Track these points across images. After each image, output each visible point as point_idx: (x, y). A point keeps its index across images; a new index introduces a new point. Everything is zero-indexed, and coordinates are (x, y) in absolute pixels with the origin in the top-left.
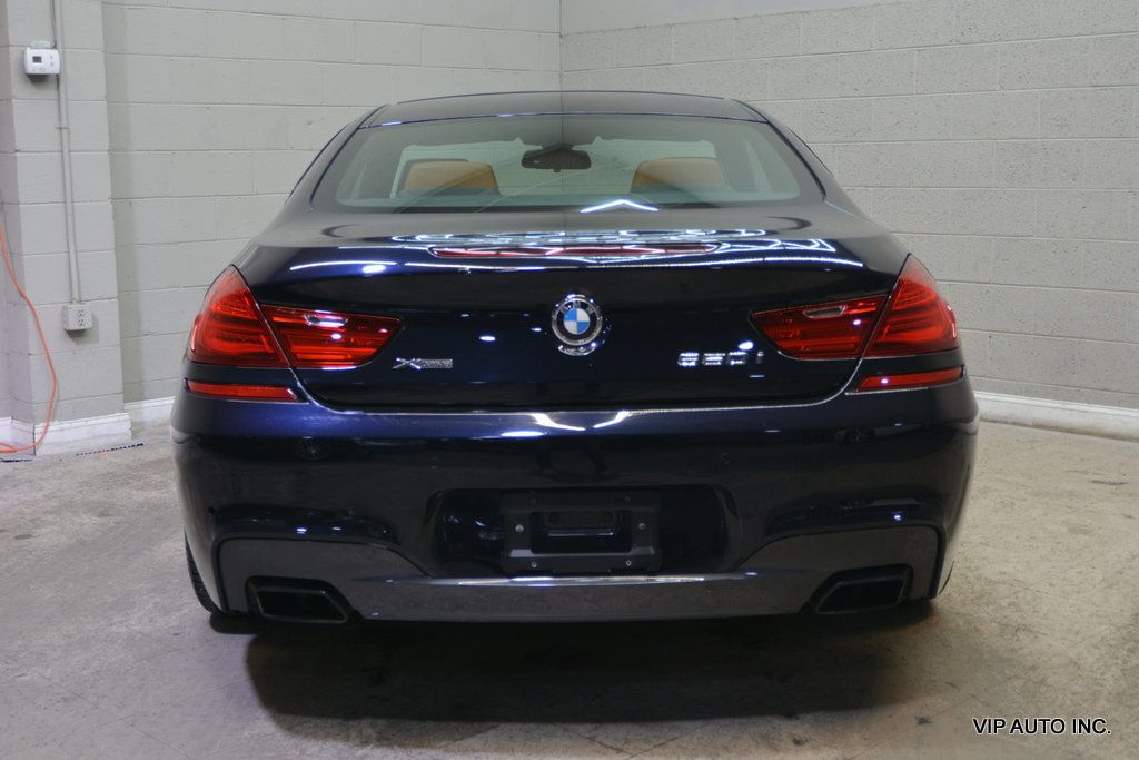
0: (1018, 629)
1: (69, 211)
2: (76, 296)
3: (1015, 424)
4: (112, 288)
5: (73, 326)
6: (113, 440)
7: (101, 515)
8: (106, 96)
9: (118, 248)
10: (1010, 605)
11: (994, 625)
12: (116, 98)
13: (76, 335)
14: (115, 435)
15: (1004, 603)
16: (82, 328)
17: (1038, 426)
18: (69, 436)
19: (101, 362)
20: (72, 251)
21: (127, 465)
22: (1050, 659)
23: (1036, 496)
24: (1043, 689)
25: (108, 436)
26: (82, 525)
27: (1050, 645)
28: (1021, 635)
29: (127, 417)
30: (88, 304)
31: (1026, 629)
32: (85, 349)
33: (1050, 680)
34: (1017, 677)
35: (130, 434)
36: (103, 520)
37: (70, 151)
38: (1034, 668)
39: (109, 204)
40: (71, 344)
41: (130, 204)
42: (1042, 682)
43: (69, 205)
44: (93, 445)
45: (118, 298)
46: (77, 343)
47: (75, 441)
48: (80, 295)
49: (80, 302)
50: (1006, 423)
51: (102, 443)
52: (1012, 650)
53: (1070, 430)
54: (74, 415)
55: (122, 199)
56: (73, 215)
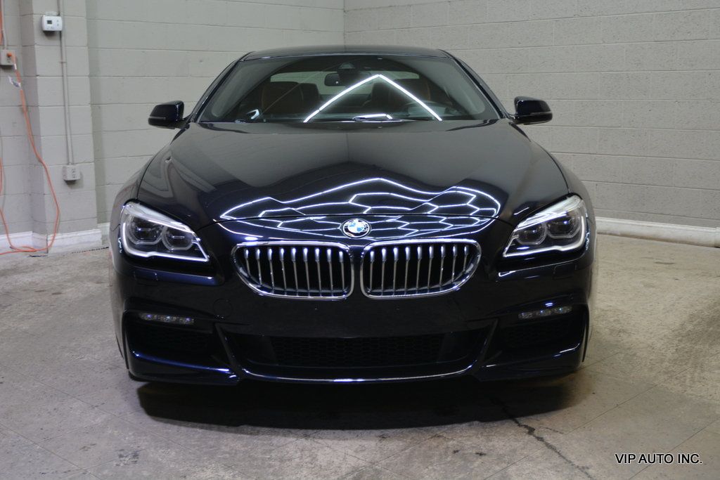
0: (620, 332)
1: (67, 112)
2: (71, 161)
3: (610, 234)
4: (91, 156)
5: (70, 178)
6: (92, 245)
7: (98, 283)
8: (88, 44)
9: (94, 133)
10: (615, 321)
11: (607, 330)
12: (92, 46)
13: (71, 183)
14: (93, 242)
15: (612, 320)
16: (74, 179)
17: (624, 235)
18: (67, 242)
19: (85, 199)
20: (69, 134)
21: (104, 258)
22: (638, 345)
23: (625, 270)
24: (635, 358)
25: (89, 242)
26: (89, 288)
27: (637, 339)
28: (622, 334)
29: (99, 232)
30: (78, 165)
31: (624, 331)
32: (76, 191)
33: (638, 354)
34: (621, 353)
35: (101, 241)
36: (99, 285)
37: (67, 76)
38: (629, 349)
39: (89, 107)
40: (67, 188)
41: (99, 107)
42: (635, 355)
43: (67, 107)
44: (80, 247)
45: (94, 162)
46: (71, 188)
47: (71, 245)
48: (73, 161)
49: (73, 164)
50: (605, 234)
51: (86, 246)
52: (617, 341)
53: (642, 237)
54: (69, 230)
55: (96, 105)
56: (69, 113)
